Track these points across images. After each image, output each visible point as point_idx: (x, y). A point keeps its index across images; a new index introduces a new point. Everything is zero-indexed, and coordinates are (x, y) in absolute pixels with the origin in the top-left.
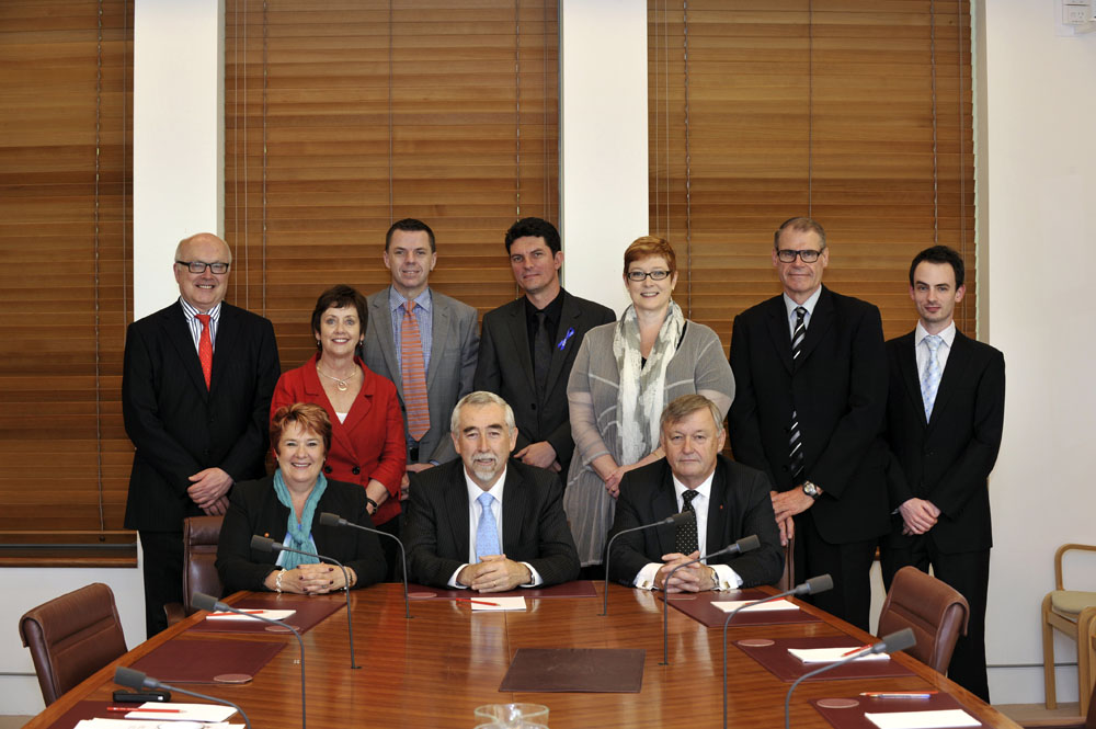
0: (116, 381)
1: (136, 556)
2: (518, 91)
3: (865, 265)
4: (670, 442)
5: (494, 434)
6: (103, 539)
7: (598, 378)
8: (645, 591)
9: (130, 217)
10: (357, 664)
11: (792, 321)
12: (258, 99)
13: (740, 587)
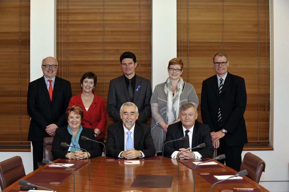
0: (25, 99)
1: (30, 149)
2: (140, 17)
3: (238, 67)
4: (182, 116)
5: (132, 114)
6: (21, 144)
7: (160, 99)
8: (174, 159)
9: (29, 52)
10: (91, 179)
11: (219, 82)
12: (66, 19)
13: (201, 158)
